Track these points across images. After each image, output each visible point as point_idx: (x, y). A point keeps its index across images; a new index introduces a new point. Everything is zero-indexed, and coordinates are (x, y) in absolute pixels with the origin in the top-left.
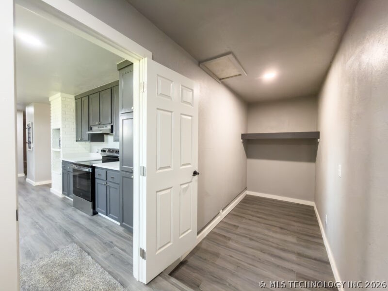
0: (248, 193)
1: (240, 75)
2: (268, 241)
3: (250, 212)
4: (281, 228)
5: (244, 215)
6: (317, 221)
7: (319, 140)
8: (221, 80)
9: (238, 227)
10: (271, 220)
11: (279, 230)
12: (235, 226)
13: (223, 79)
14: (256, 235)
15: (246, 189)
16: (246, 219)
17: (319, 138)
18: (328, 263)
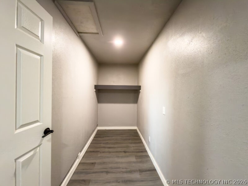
0: (99, 128)
1: (98, 33)
2: (119, 168)
3: (102, 145)
4: (125, 152)
5: (98, 150)
6: (141, 139)
7: (140, 91)
8: (79, 34)
9: (95, 163)
10: (118, 147)
11: (123, 154)
12: (93, 163)
13: (81, 33)
14: (110, 165)
15: (97, 126)
16: (100, 152)
17: (140, 89)
18: (155, 170)
